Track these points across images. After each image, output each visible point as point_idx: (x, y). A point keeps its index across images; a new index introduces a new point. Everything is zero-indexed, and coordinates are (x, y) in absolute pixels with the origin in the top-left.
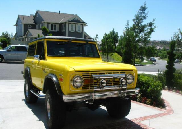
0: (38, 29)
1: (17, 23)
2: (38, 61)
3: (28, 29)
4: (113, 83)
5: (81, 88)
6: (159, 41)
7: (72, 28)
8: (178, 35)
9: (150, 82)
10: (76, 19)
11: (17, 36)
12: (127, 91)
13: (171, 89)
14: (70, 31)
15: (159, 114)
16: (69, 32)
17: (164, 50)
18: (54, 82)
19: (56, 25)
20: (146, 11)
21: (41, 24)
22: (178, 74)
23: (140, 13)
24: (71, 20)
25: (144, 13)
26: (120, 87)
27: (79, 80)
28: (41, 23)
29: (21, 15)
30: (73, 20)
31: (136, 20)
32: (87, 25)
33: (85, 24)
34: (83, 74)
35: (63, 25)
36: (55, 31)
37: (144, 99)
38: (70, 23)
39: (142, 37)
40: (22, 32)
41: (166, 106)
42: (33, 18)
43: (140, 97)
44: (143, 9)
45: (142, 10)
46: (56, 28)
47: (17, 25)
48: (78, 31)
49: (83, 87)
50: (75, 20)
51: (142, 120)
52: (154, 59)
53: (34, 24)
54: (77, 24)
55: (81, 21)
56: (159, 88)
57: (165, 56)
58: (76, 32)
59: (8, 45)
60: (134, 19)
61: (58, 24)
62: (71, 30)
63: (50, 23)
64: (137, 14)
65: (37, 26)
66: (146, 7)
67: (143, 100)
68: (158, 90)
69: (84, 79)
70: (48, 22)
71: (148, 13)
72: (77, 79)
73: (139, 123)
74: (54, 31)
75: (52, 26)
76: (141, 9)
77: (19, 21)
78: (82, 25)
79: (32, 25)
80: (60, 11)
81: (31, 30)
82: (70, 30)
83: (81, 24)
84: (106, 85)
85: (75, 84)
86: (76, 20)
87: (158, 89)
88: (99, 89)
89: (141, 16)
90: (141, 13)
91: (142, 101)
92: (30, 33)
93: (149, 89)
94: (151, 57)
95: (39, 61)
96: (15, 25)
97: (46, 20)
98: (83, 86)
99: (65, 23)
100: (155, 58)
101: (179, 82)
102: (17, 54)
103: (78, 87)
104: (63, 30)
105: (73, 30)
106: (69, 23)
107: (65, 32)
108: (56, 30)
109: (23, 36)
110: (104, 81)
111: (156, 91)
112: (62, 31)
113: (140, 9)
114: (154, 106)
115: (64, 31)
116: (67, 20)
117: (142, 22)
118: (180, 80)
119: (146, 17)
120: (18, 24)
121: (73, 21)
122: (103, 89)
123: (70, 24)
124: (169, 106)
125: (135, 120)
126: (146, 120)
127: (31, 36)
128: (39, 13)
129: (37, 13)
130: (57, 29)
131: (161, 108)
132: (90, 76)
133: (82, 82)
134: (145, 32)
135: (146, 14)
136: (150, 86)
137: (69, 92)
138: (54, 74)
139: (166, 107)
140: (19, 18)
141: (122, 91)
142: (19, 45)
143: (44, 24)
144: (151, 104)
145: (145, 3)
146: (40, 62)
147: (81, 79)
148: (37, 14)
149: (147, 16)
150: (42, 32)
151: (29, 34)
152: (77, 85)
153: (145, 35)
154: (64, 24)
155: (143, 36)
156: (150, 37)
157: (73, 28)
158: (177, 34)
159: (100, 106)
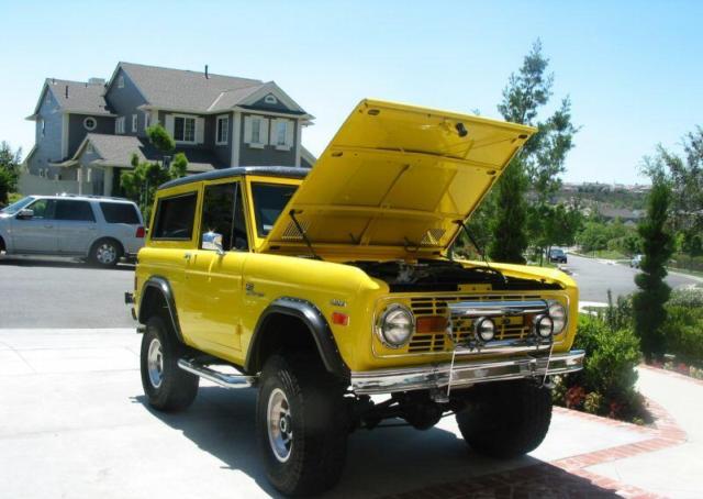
0: (122, 135)
1: (38, 111)
2: (217, 256)
3: (85, 135)
4: (503, 330)
5: (407, 347)
6: (573, 187)
7: (256, 134)
8: (659, 166)
9: (597, 333)
10: (269, 99)
11: (40, 161)
12: (551, 359)
13: (654, 361)
14: (248, 145)
15: (640, 443)
16: (244, 147)
17: (597, 220)
18: (310, 327)
19: (193, 121)
20: (544, 76)
21: (135, 117)
22: (677, 308)
23: (524, 83)
24: (250, 104)
25: (538, 80)
26: (531, 345)
27: (402, 322)
28: (136, 112)
29: (58, 81)
30: (259, 102)
31: (511, 107)
32: (312, 121)
33: (304, 119)
34: (413, 299)
35: (220, 120)
36: (190, 143)
37: (575, 394)
38: (249, 114)
39: (533, 171)
40: (60, 145)
41: (656, 419)
42: (103, 91)
43: (558, 389)
44: (534, 66)
45: (532, 71)
46: (193, 132)
47: (38, 116)
48: (279, 144)
49: (411, 345)
50: (267, 101)
51: (588, 464)
52: (561, 252)
53: (107, 113)
54: (275, 117)
55: (291, 108)
56: (631, 354)
57: (601, 242)
58: (270, 148)
59: (10, 195)
60: (502, 104)
61: (201, 116)
62: (253, 141)
63: (170, 113)
64: (510, 87)
65: (120, 123)
66: (543, 58)
67: (572, 396)
68: (628, 361)
69: (416, 316)
70: (164, 107)
71: (551, 80)
72: (397, 317)
73: (582, 471)
74: (184, 142)
75: (179, 122)
76: (525, 68)
77: (49, 102)
78: (292, 123)
79: (99, 118)
80: (206, 67)
81: (96, 140)
82: (248, 138)
83: (291, 119)
84: (494, 339)
85: (388, 333)
86: (270, 102)
87: (627, 357)
88: (467, 351)
89: (528, 93)
90: (528, 80)
91: (568, 403)
92: (94, 150)
93: (592, 359)
94: (551, 245)
95: (221, 257)
96: (30, 118)
97: (157, 98)
98: (411, 341)
99: (231, 113)
100: (565, 250)
101: (688, 335)
102: (56, 228)
103: (396, 345)
104: (220, 140)
105: (258, 141)
106: (243, 115)
107: (228, 149)
108: (192, 139)
109: (65, 160)
110: (487, 325)
111: (619, 366)
112: (217, 143)
113: (522, 66)
114: (611, 417)
115: (226, 143)
116: (238, 102)
117: (531, 116)
118: (690, 329)
119: (545, 95)
120: (43, 113)
121: (260, 106)
122: (483, 351)
123: (246, 118)
124: (663, 416)
125: (564, 462)
126: (601, 462)
127: (97, 161)
128: (129, 73)
129: (119, 71)
130: (199, 137)
131: (638, 424)
132: (434, 308)
133: (409, 327)
134: (543, 152)
135: (544, 85)
136: (596, 347)
137: (369, 361)
138: (303, 301)
139: (656, 422)
140: (47, 89)
141: (534, 361)
142: (64, 196)
143: (147, 115)
144: (602, 411)
145: (538, 46)
146: (225, 258)
147: (407, 316)
148: (121, 78)
149: (550, 90)
150: (140, 148)
151: (88, 152)
152: (395, 337)
153: (543, 161)
154: (227, 116)
155: (536, 165)
156: (562, 170)
157: (258, 134)
158: (653, 162)
159: (444, 414)
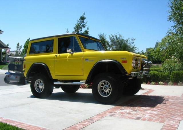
20: (85, 21)
25: (83, 22)
31: (77, 28)
44: (83, 18)
45: (82, 20)
60: (75, 27)
64: (77, 23)
66: (85, 17)
71: (86, 22)
76: (80, 19)
89: (81, 25)
90: (81, 22)
95: (72, 54)
113: (80, 18)
119: (85, 26)
135: (85, 23)
145: (84, 14)
